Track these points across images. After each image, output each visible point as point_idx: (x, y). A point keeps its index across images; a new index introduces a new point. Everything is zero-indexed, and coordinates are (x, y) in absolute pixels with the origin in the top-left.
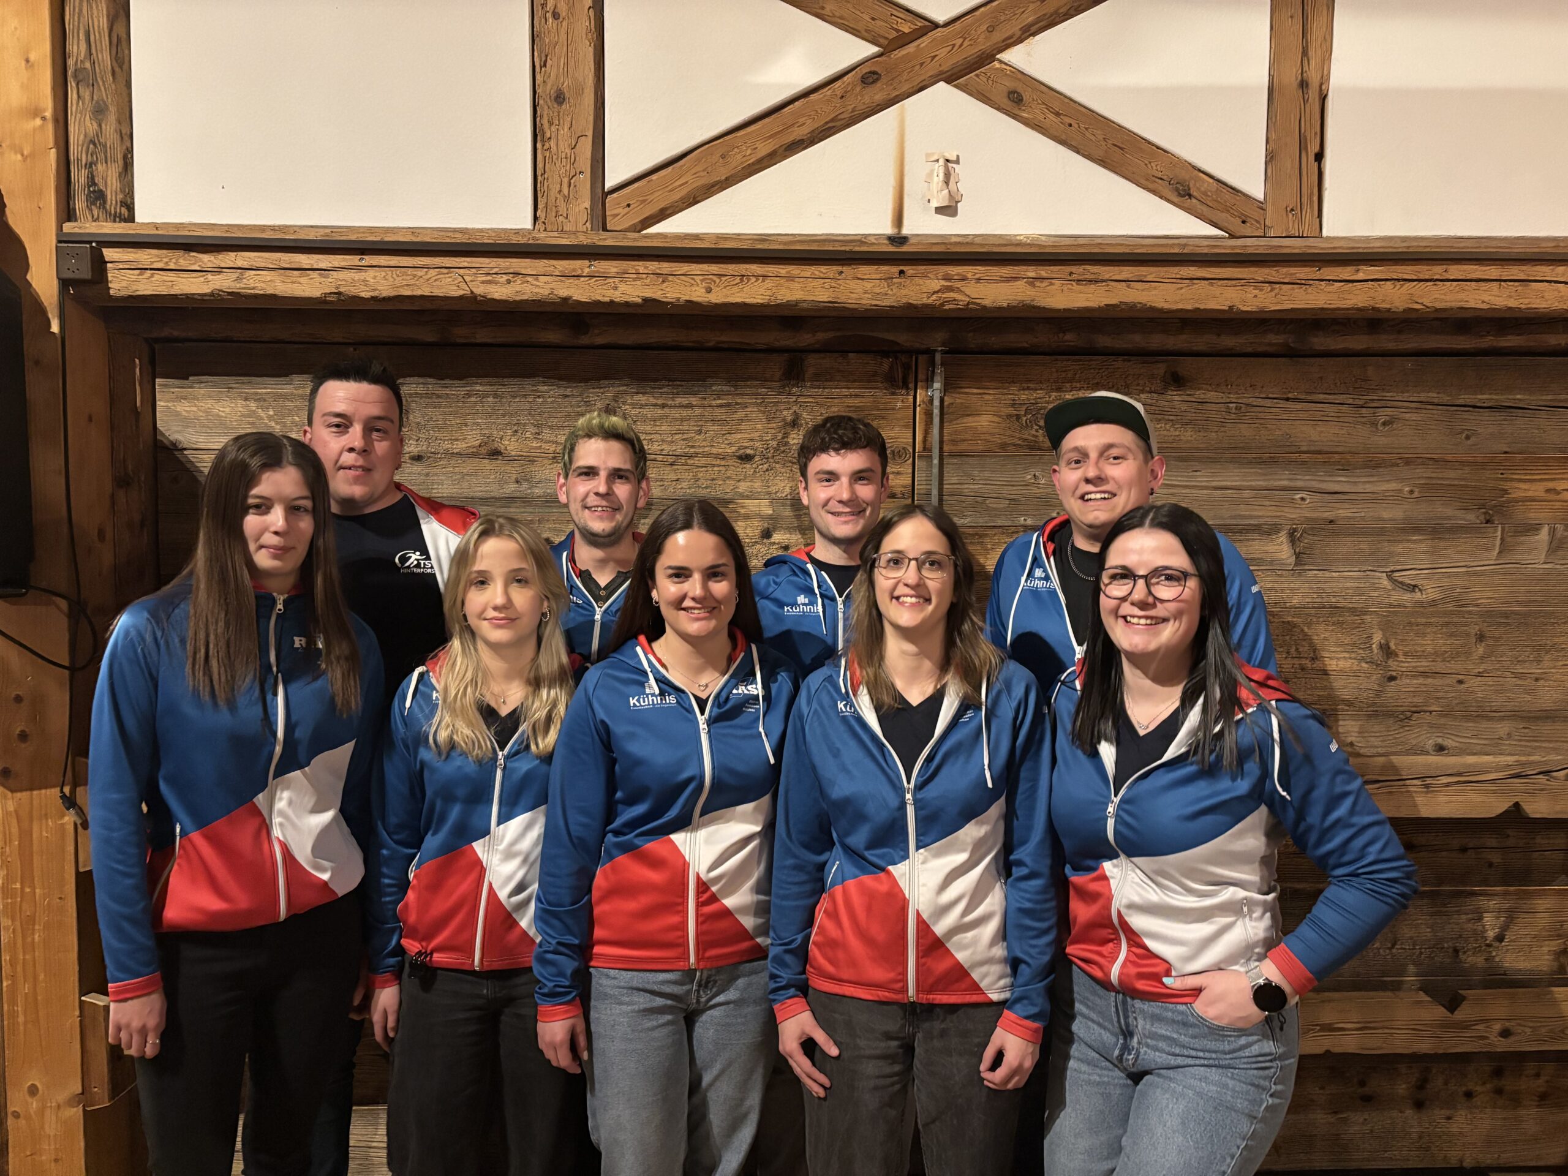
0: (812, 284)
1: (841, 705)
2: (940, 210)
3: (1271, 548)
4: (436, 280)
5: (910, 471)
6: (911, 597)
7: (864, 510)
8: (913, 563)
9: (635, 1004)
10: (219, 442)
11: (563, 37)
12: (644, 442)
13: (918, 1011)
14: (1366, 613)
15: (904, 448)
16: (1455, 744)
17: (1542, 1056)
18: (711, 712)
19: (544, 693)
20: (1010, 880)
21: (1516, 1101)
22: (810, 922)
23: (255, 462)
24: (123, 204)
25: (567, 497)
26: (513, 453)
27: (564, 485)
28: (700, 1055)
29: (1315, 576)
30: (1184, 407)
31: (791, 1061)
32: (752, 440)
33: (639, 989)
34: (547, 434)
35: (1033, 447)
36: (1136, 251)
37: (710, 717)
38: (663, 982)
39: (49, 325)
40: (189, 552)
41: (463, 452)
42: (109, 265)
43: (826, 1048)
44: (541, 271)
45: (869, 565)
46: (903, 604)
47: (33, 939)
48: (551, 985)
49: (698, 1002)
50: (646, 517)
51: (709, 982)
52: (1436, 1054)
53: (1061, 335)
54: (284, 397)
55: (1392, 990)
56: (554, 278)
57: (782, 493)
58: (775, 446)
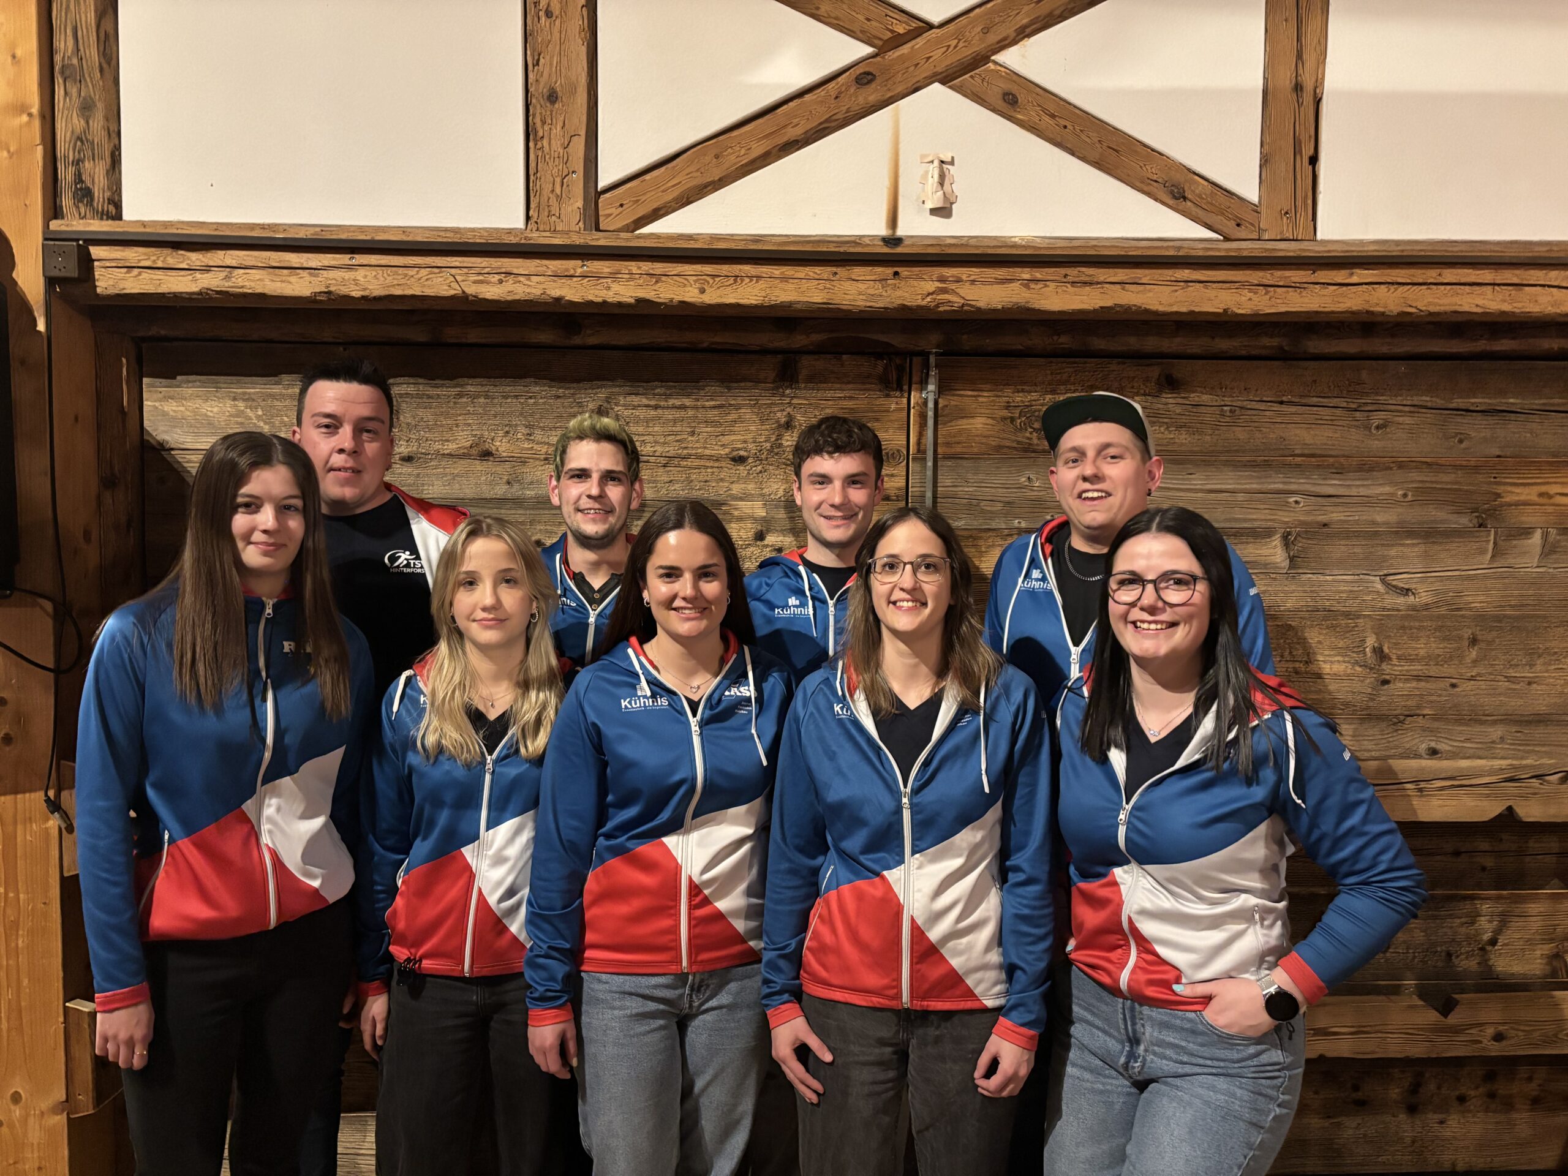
0: (805, 285)
1: (837, 708)
2: (934, 211)
3: (1264, 551)
4: (427, 280)
5: (904, 473)
6: (908, 601)
7: (856, 514)
8: (908, 567)
9: (628, 1008)
10: (206, 442)
11: (556, 35)
12: (638, 444)
13: (913, 1017)
14: (1359, 616)
15: (898, 451)
16: (1448, 748)
17: (1534, 1061)
18: (703, 713)
19: (533, 694)
20: (1006, 886)
21: (1508, 1105)
22: (804, 927)
23: (243, 462)
24: (111, 201)
25: (560, 499)
26: (505, 454)
27: (556, 487)
28: (693, 1060)
29: (1309, 580)
30: (1178, 410)
31: (784, 1067)
32: (745, 442)
33: (631, 994)
34: (538, 435)
35: (1027, 450)
36: (1130, 253)
37: (702, 719)
38: (656, 987)
39: (35, 324)
40: (176, 553)
41: (453, 453)
42: (96, 263)
43: (819, 1054)
44: (533, 270)
45: (864, 570)
46: (900, 608)
47: (17, 945)
48: (541, 989)
49: (691, 1006)
50: (639, 519)
51: (702, 986)
52: (1429, 1058)
53: (1055, 338)
54: (273, 396)
55: (1385, 994)
56: (546, 278)
57: (776, 495)
58: (768, 448)
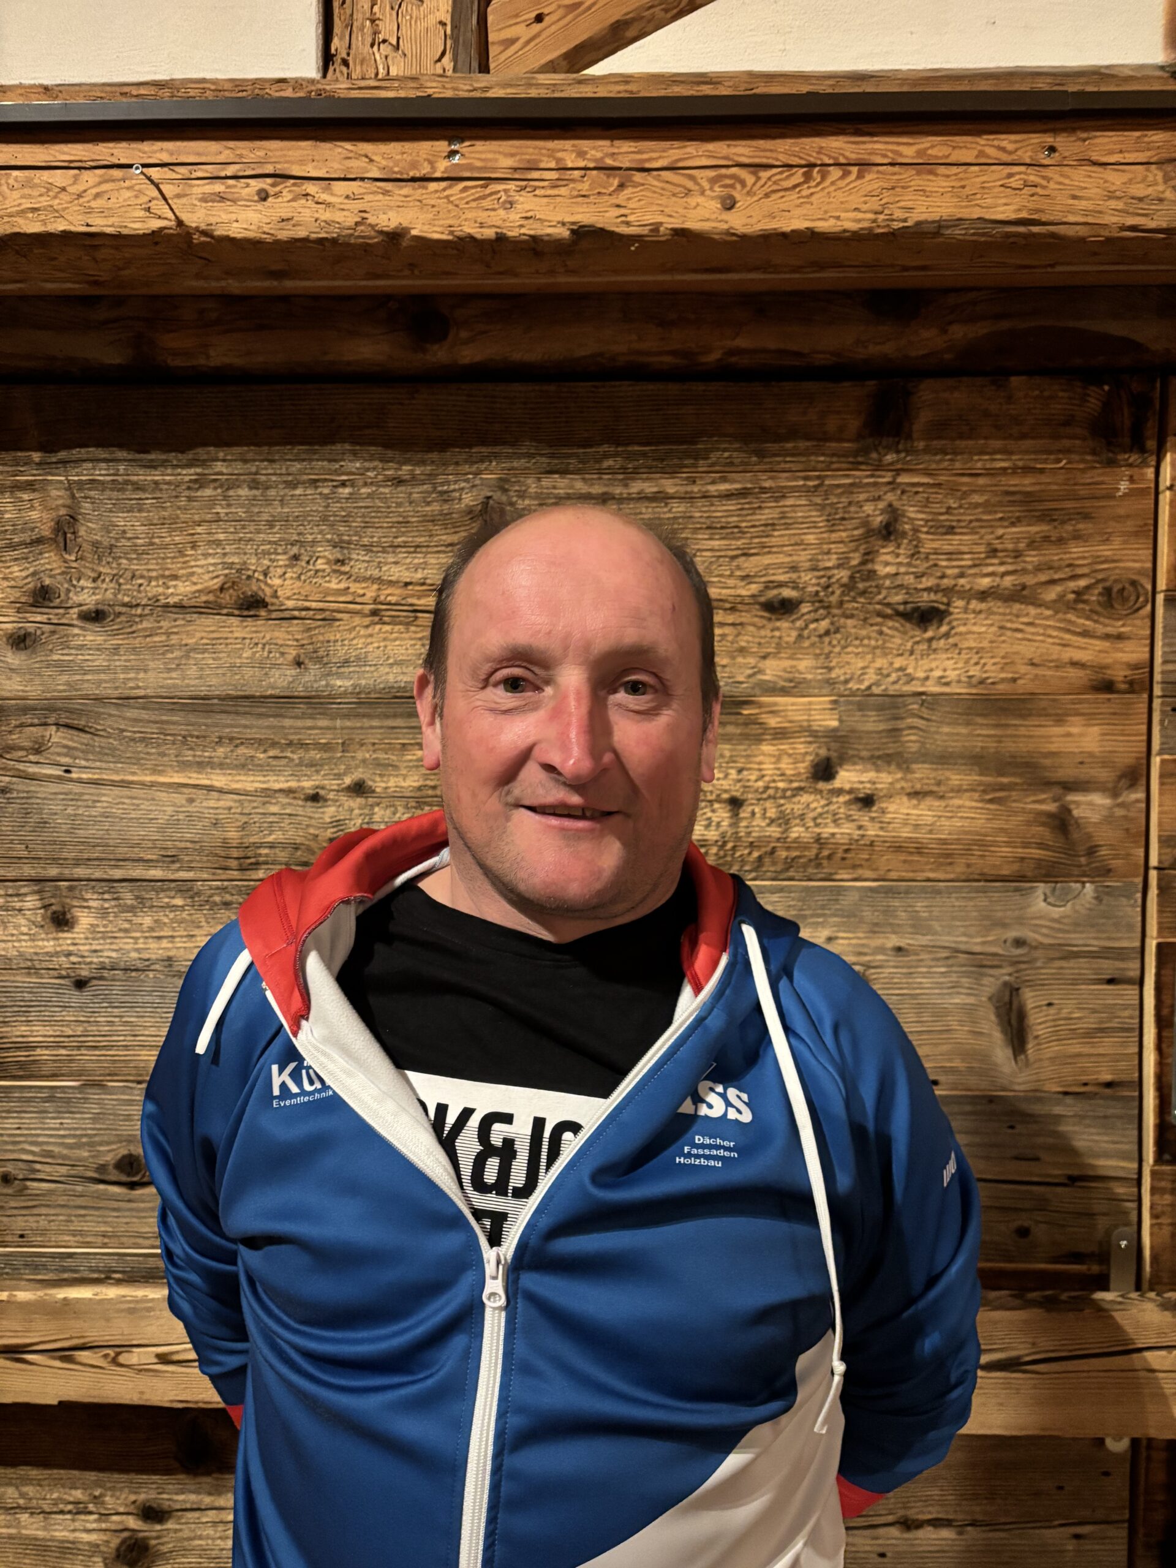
0: (976, 178)
4: (97, 196)
5: (1148, 632)
15: (1134, 583)
26: (290, 604)
32: (794, 568)
41: (185, 603)
44: (336, 168)
56: (367, 184)
57: (861, 681)
58: (845, 580)
